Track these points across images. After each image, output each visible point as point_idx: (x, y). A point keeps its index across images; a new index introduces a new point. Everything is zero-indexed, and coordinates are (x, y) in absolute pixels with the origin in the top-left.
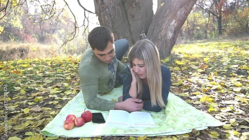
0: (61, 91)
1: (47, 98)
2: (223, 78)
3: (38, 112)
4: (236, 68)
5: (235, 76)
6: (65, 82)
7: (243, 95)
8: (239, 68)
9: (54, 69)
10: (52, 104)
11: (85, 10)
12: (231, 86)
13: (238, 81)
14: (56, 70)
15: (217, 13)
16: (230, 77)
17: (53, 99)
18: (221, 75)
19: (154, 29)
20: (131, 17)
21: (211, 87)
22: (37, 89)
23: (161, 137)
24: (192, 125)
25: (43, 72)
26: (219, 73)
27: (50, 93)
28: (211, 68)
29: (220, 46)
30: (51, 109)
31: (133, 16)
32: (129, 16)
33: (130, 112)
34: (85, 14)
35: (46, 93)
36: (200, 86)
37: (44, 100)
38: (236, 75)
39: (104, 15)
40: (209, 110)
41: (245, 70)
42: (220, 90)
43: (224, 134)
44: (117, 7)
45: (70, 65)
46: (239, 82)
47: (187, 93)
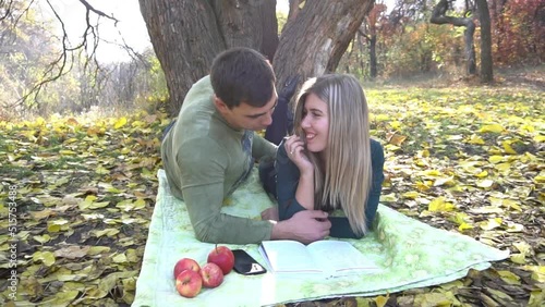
0: (106, 203)
1: (79, 222)
2: (443, 162)
3: (78, 260)
4: (460, 140)
5: (464, 158)
6: (99, 181)
7: (500, 194)
8: (465, 141)
9: (51, 148)
10: (105, 235)
11: (89, 8)
12: (469, 177)
13: (476, 166)
14: (57, 150)
15: (367, 31)
16: (457, 159)
17: (100, 225)
18: (437, 156)
19: (285, 59)
20: (230, 30)
21: (433, 181)
22: (36, 200)
23: (412, 293)
24: (457, 262)
25: (26, 157)
26: (432, 152)
27: (82, 209)
28: (411, 143)
29: (387, 98)
30: (108, 248)
31: (235, 28)
32: (225, 27)
33: (306, 243)
34: (88, 19)
35: (69, 210)
36: (408, 178)
37: (74, 228)
38: (465, 154)
39: (166, 22)
40: (460, 228)
41: (477, 144)
42: (453, 186)
43: (528, 275)
44: (196, 5)
45: (87, 138)
46: (479, 170)
47: (392, 195)
